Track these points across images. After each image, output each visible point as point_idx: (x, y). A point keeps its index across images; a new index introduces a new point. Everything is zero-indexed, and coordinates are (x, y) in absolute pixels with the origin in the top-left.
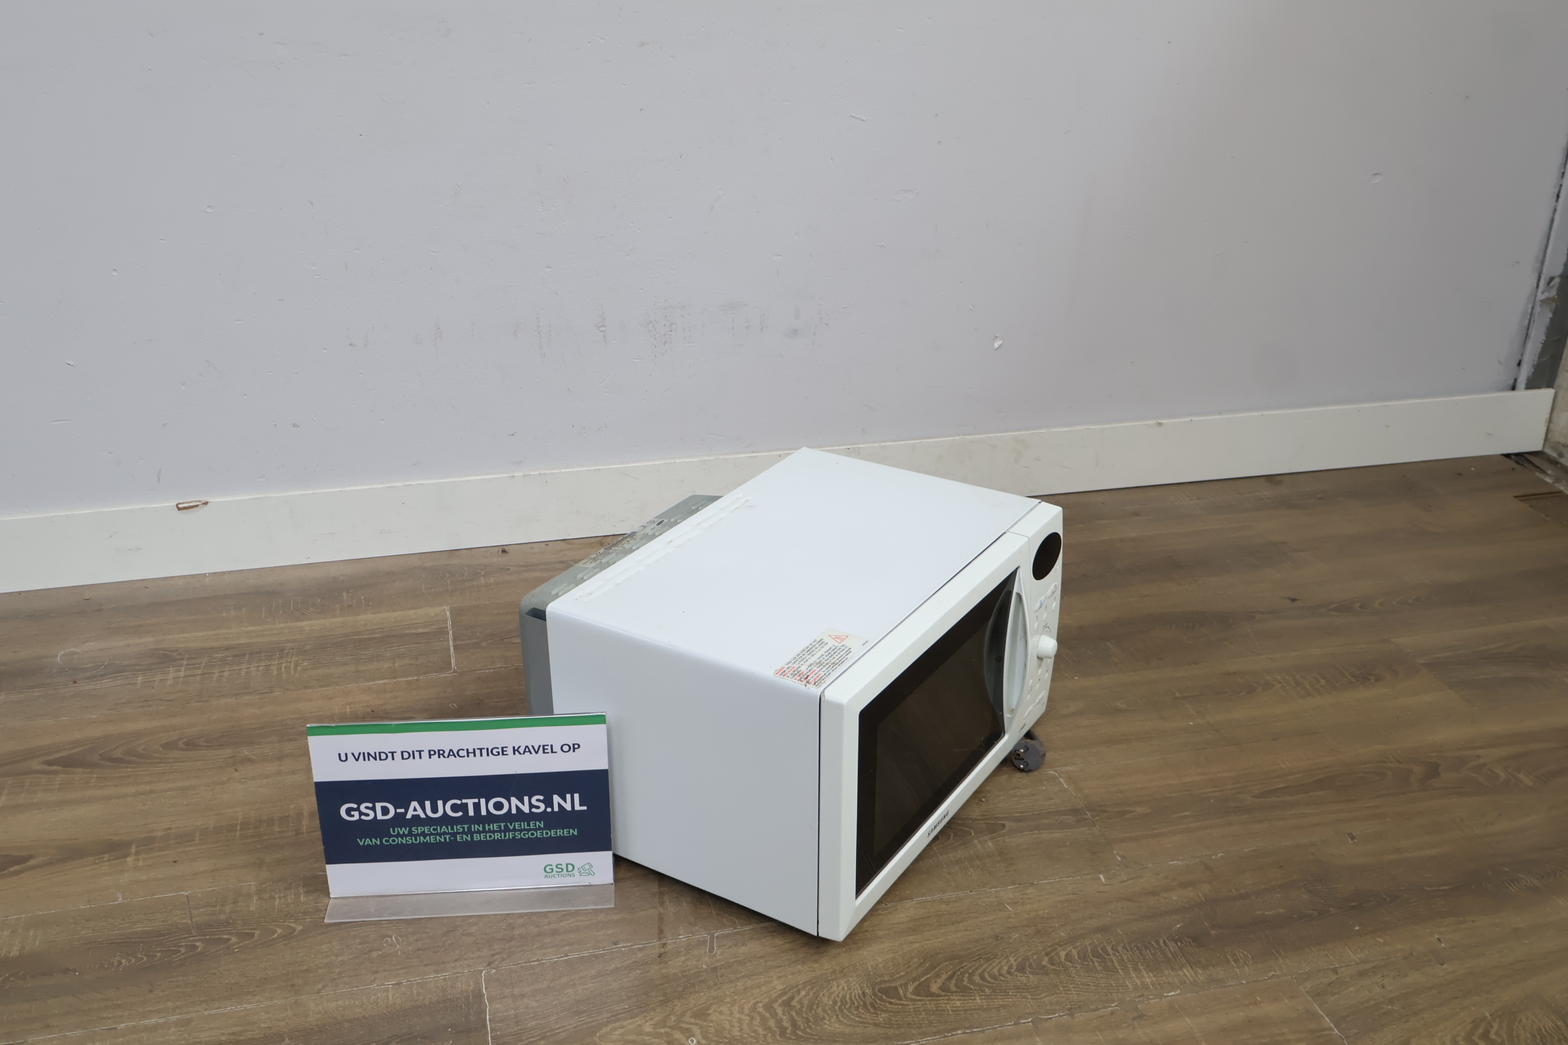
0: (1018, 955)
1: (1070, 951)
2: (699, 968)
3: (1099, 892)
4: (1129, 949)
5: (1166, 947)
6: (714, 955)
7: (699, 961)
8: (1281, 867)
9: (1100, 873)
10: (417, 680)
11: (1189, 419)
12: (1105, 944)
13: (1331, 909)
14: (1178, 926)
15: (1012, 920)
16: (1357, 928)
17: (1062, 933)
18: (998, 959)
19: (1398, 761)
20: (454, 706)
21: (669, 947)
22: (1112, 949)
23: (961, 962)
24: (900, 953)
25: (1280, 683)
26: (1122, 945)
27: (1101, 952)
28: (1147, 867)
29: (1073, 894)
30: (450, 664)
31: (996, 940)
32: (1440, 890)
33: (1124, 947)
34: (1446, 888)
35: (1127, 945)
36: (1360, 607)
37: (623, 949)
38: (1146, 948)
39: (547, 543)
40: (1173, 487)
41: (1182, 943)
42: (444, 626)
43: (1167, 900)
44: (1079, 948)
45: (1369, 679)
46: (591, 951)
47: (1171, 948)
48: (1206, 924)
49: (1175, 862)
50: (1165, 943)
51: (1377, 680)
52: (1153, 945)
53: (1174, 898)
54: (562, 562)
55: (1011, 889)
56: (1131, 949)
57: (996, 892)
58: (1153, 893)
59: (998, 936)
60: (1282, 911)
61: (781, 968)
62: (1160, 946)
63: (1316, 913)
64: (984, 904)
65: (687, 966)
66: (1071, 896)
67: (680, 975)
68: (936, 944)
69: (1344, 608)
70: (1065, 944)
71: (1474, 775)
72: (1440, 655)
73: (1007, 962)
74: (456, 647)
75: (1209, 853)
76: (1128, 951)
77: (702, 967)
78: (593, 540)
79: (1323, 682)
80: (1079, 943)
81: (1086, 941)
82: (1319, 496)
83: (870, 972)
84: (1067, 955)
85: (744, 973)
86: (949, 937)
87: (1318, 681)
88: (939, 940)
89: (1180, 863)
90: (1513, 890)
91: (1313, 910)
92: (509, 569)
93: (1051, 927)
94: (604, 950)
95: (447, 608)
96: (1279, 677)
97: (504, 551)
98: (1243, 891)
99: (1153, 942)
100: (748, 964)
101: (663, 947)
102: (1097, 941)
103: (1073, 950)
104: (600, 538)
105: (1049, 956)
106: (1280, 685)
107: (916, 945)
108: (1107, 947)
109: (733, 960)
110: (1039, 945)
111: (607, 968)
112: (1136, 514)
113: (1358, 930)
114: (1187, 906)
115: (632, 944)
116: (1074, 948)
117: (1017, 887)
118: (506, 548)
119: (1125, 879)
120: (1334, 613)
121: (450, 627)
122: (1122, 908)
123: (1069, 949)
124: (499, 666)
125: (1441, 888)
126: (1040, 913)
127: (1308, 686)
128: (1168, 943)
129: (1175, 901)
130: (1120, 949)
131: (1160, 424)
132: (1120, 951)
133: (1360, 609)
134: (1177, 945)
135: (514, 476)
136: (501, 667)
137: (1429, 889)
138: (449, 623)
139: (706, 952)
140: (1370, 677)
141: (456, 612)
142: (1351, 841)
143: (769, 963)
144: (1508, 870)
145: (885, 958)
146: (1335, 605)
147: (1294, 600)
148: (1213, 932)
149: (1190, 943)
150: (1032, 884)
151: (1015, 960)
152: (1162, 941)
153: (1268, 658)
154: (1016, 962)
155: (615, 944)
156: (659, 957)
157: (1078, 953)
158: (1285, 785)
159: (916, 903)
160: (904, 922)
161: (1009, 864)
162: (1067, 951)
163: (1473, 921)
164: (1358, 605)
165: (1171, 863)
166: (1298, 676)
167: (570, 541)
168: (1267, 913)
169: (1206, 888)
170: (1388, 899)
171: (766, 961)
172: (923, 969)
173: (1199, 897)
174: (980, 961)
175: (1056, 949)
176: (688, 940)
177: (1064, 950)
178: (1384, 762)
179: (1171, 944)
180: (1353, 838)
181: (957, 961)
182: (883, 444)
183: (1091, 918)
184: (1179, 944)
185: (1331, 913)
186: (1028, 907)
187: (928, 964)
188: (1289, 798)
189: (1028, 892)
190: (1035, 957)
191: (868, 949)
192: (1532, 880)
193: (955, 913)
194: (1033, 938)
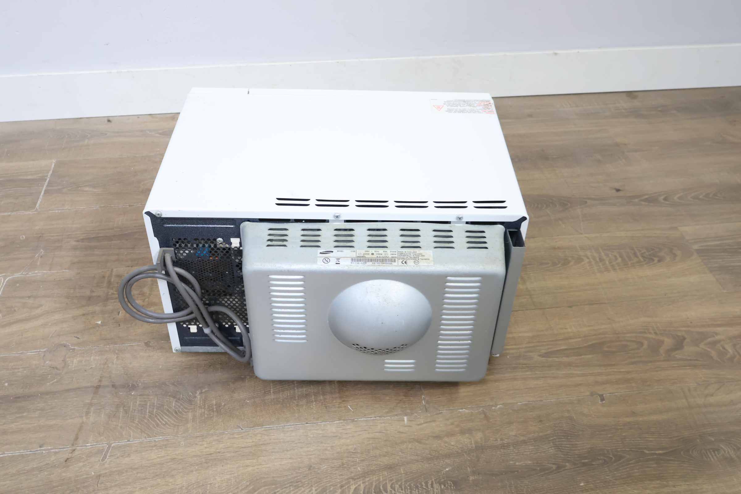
0: (320, 485)
1: (360, 485)
2: (89, 474)
3: (399, 432)
4: (403, 488)
5: (432, 489)
6: (104, 464)
7: (90, 468)
8: (541, 421)
9: (406, 415)
10: (9, 215)
11: (576, 51)
12: (388, 482)
13: (567, 464)
14: (447, 469)
15: (327, 452)
16: (582, 484)
17: (359, 468)
18: (304, 487)
19: (656, 333)
20: (23, 237)
21: (76, 453)
22: (391, 487)
23: (276, 488)
24: (236, 475)
25: (588, 258)
26: (399, 483)
27: (382, 488)
28: (442, 413)
29: (380, 432)
30: (36, 204)
31: (309, 469)
32: (656, 454)
33: (400, 486)
34: (660, 452)
35: (403, 484)
36: (665, 199)
37: (44, 452)
38: (417, 487)
39: (138, 116)
40: (562, 97)
41: (445, 486)
42: (46, 175)
43: (446, 445)
44: (367, 484)
45: (653, 260)
46: (22, 451)
47: (435, 490)
48: (469, 470)
49: (464, 410)
50: (432, 485)
51: (659, 261)
52: (422, 485)
53: (452, 443)
54: (142, 131)
55: (337, 423)
56: (405, 488)
57: (324, 425)
58: (438, 437)
59: (311, 467)
60: (530, 462)
61: (145, 480)
62: (427, 487)
63: (554, 467)
64: (312, 436)
65: (82, 471)
66: (377, 434)
67: (73, 480)
68: (264, 469)
69: (652, 200)
70: (358, 479)
71: (709, 350)
72: (710, 244)
73: (310, 491)
74: (46, 192)
75: (491, 404)
76: (402, 490)
77: (91, 474)
78: (169, 115)
79: (620, 260)
80: (368, 479)
81: (374, 477)
82: (659, 109)
83: (207, 490)
84: (356, 488)
85: (118, 482)
86: (276, 464)
87: (616, 259)
88: (267, 466)
89: (467, 411)
90: (712, 459)
91: (554, 464)
92: (106, 134)
93: (353, 462)
94: (31, 451)
95: (54, 161)
96: (589, 254)
97: (109, 121)
98: (506, 441)
99: (423, 483)
100: (124, 474)
101: (72, 453)
102: (383, 477)
103: (362, 485)
104: (174, 114)
105: (342, 489)
106: (588, 260)
107: (250, 469)
108: (388, 484)
109: (116, 469)
110: (338, 477)
111: (26, 468)
112: (530, 116)
113: (582, 486)
114: (460, 451)
115: (52, 447)
116: (363, 483)
117: (342, 423)
118: (110, 119)
119: (422, 422)
120: (643, 203)
121: (49, 176)
122: (411, 449)
123: (359, 483)
124: (66, 208)
125: (657, 452)
126: (350, 447)
127: (607, 263)
128: (435, 485)
129: (453, 445)
130: (397, 486)
131: (556, 54)
132: (396, 489)
133: (663, 201)
134: (441, 488)
135: (111, 72)
136: (67, 209)
137: (647, 452)
138: (51, 173)
139: (99, 461)
140: (653, 258)
141: (59, 164)
142: (600, 403)
143: (139, 475)
144: (713, 440)
145: (223, 478)
146: (646, 197)
147: (618, 190)
148: (471, 478)
149: (451, 486)
150: (353, 421)
151: (316, 490)
152: (430, 483)
153: (586, 237)
154: (316, 492)
155: (40, 447)
156: (66, 461)
157: (365, 488)
158: (566, 348)
159: (264, 430)
160: (249, 447)
161: (343, 401)
162: (357, 485)
163: (674, 486)
164: (663, 197)
165: (460, 410)
166: (603, 254)
167: (154, 115)
168: (517, 464)
169: (479, 436)
170: (614, 458)
171: (137, 473)
172: (246, 491)
173: (471, 444)
174: (290, 488)
175: (349, 482)
176: (92, 447)
177: (355, 484)
178: (645, 333)
179: (436, 486)
180: (602, 399)
181: (274, 486)
182: (362, 60)
183: (385, 456)
184: (443, 487)
185: (566, 468)
186: (343, 441)
187: (251, 487)
188: (565, 359)
189: (348, 427)
190: (331, 489)
191: (214, 469)
192: (730, 451)
193: (288, 442)
194: (337, 470)
